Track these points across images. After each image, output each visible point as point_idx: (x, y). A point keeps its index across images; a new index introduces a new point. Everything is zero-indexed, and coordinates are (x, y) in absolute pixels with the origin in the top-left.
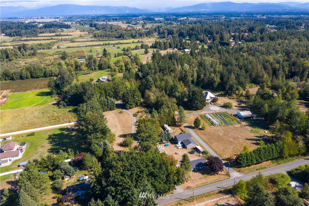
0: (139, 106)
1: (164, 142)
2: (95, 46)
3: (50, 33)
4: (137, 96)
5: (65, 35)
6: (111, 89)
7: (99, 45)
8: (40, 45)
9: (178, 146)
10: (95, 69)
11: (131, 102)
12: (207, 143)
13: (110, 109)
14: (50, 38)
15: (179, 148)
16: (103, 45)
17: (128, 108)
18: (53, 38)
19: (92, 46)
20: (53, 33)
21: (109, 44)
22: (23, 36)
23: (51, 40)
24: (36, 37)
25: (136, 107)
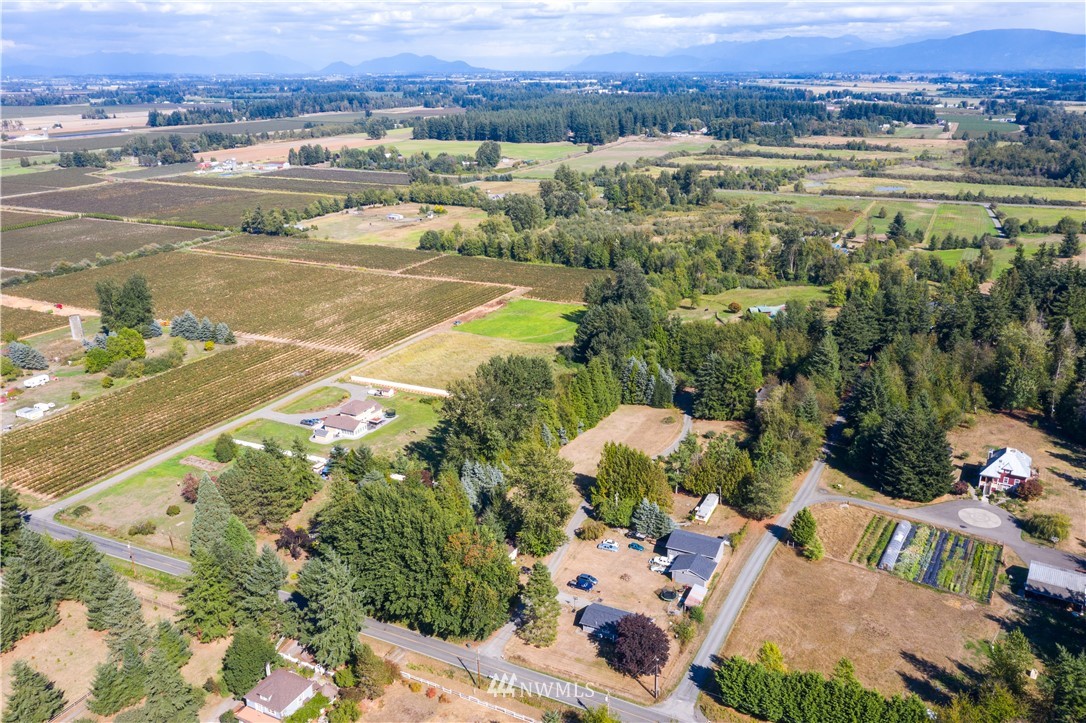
0: (737, 419)
1: (638, 535)
2: (925, 197)
3: (845, 135)
4: (734, 384)
5: (878, 148)
6: (701, 345)
7: (942, 197)
8: (755, 173)
9: (658, 562)
10: (796, 278)
11: (711, 400)
12: (752, 597)
13: (652, 400)
14: (815, 152)
15: (654, 568)
16: (957, 198)
17: (697, 415)
18: (826, 153)
19: (911, 197)
20: (853, 135)
21: (980, 198)
22: (751, 140)
23: (815, 159)
24: (787, 145)
25: (727, 419)
